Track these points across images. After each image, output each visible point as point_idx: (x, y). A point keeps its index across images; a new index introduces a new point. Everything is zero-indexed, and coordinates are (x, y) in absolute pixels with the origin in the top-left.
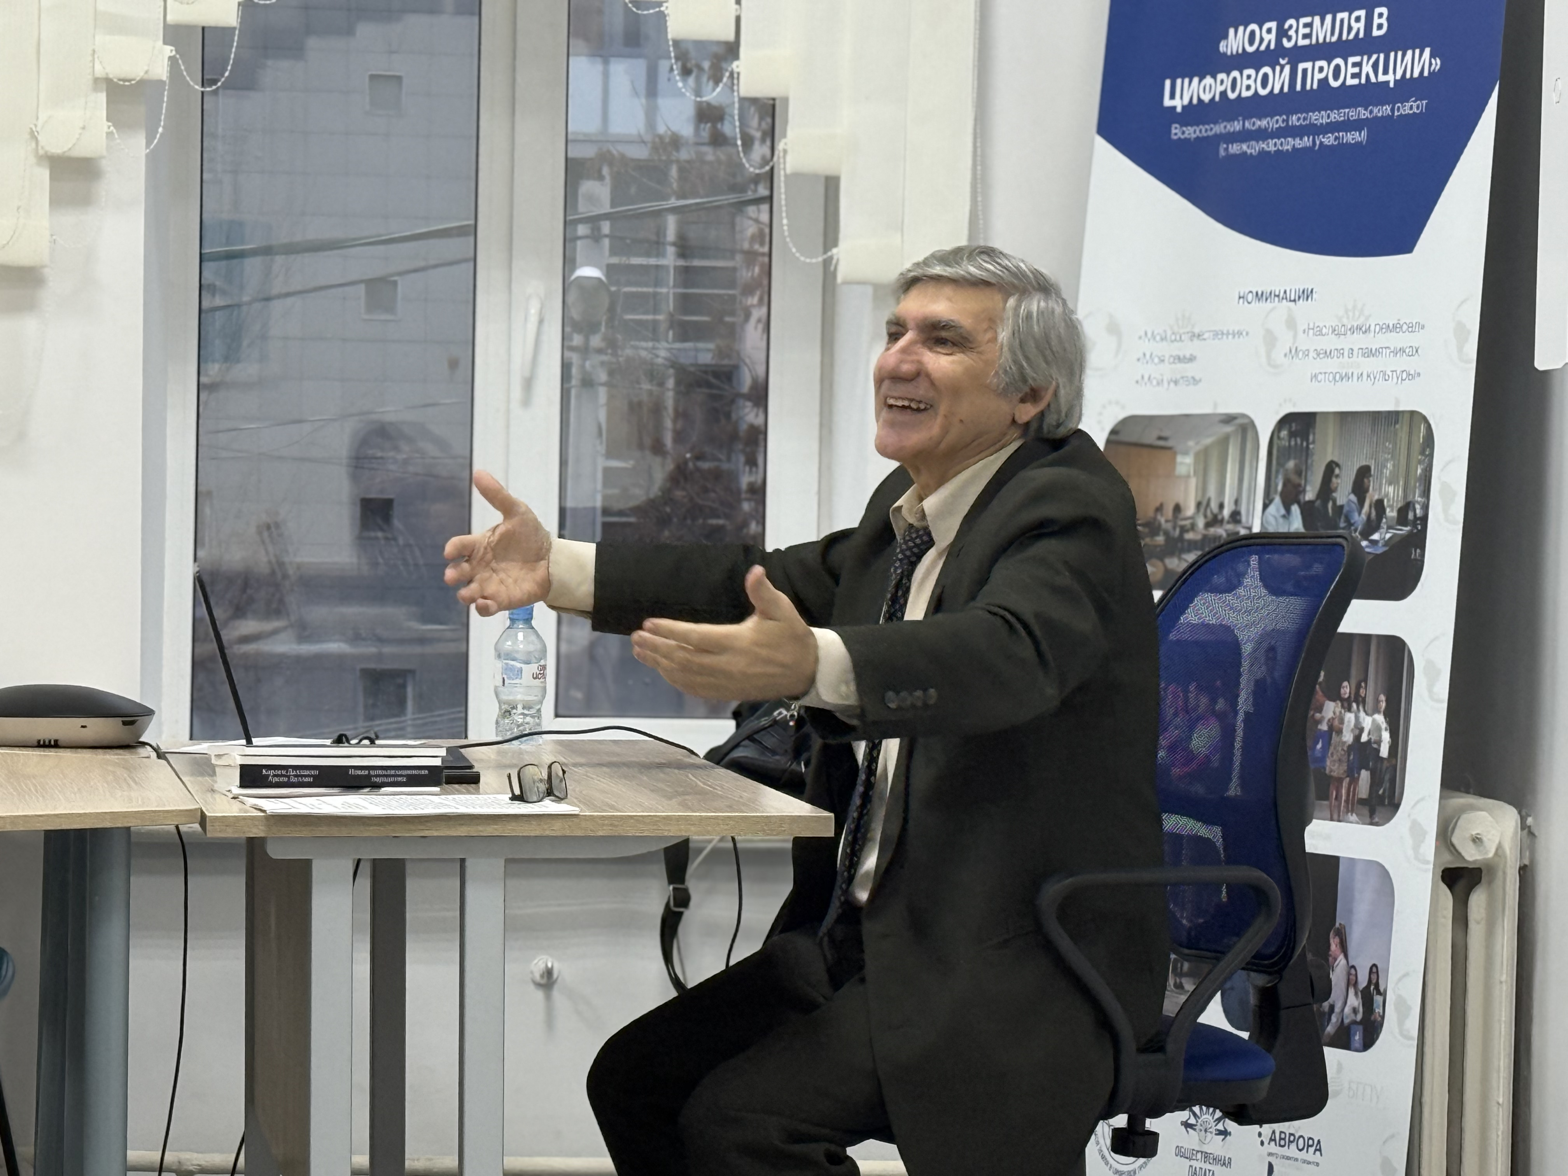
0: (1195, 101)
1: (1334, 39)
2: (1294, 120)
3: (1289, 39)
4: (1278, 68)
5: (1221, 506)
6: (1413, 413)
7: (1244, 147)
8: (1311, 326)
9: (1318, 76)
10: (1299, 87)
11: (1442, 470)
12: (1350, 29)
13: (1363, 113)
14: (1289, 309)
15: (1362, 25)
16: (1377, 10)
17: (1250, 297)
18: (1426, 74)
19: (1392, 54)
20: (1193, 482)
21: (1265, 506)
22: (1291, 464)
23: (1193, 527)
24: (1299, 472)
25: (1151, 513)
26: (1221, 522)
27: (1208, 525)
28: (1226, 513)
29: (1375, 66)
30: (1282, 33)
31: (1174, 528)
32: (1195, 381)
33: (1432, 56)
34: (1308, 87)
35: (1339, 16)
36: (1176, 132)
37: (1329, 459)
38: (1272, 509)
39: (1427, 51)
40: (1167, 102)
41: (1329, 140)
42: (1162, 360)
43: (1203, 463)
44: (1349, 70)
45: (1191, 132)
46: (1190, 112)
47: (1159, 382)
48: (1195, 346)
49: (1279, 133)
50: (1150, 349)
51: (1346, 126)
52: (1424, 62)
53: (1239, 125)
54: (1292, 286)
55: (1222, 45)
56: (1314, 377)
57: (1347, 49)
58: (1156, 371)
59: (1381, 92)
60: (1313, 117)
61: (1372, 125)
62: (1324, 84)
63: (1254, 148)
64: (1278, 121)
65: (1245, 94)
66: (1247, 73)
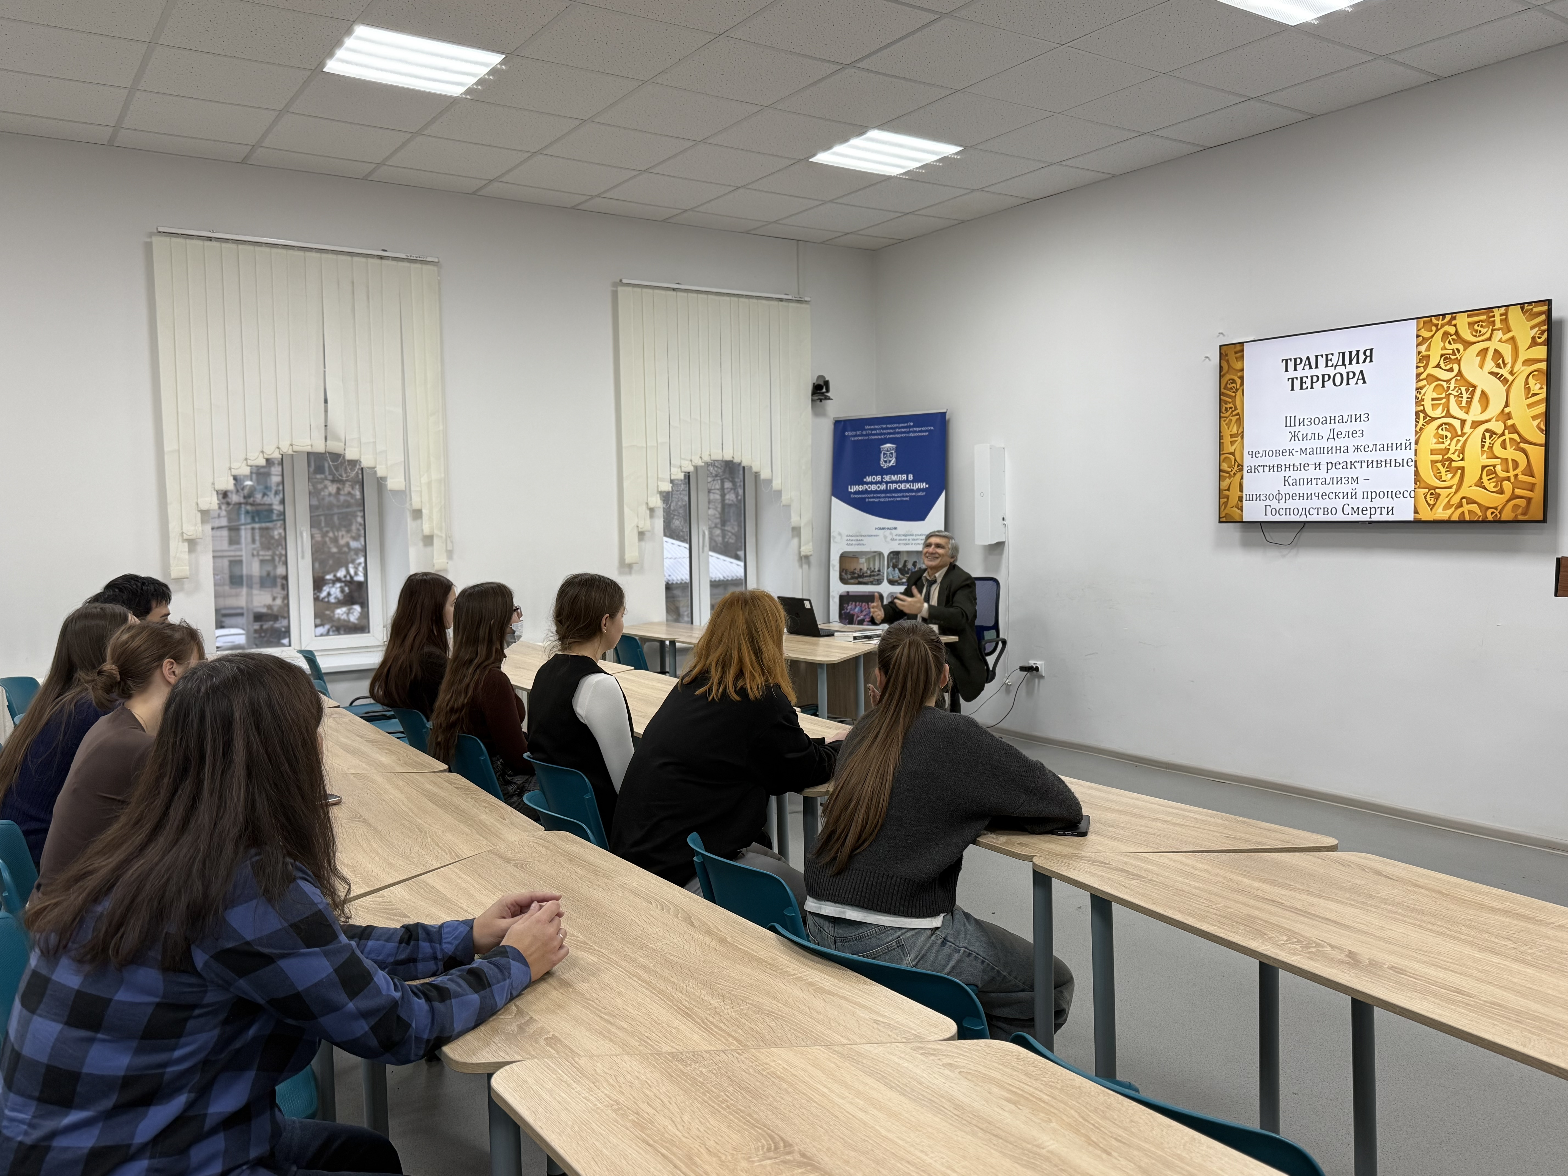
0: (857, 490)
1: (898, 480)
2: (888, 495)
3: (885, 479)
4: (882, 485)
5: (875, 569)
7: (874, 500)
8: (897, 534)
9: (894, 487)
10: (889, 489)
12: (902, 478)
13: (907, 494)
14: (890, 531)
15: (906, 477)
16: (909, 475)
17: (878, 529)
18: (925, 487)
19: (915, 483)
21: (887, 569)
22: (894, 561)
23: (867, 573)
24: (897, 562)
26: (875, 572)
27: (871, 572)
29: (910, 485)
30: (882, 478)
31: (861, 573)
32: (864, 545)
33: (926, 484)
34: (892, 489)
35: (899, 475)
36: (852, 496)
37: (905, 559)
40: (850, 490)
41: (898, 499)
42: (852, 540)
43: (868, 560)
44: (902, 486)
45: (857, 496)
46: (856, 493)
47: (852, 545)
48: (863, 538)
49: (884, 497)
50: (849, 538)
51: (903, 497)
52: (923, 485)
53: (871, 495)
54: (891, 526)
55: (865, 480)
56: (899, 544)
57: (901, 482)
58: (851, 542)
59: (912, 491)
60: (893, 495)
61: (910, 497)
62: (896, 488)
63: (877, 500)
64: (883, 495)
65: (873, 489)
66: (873, 485)
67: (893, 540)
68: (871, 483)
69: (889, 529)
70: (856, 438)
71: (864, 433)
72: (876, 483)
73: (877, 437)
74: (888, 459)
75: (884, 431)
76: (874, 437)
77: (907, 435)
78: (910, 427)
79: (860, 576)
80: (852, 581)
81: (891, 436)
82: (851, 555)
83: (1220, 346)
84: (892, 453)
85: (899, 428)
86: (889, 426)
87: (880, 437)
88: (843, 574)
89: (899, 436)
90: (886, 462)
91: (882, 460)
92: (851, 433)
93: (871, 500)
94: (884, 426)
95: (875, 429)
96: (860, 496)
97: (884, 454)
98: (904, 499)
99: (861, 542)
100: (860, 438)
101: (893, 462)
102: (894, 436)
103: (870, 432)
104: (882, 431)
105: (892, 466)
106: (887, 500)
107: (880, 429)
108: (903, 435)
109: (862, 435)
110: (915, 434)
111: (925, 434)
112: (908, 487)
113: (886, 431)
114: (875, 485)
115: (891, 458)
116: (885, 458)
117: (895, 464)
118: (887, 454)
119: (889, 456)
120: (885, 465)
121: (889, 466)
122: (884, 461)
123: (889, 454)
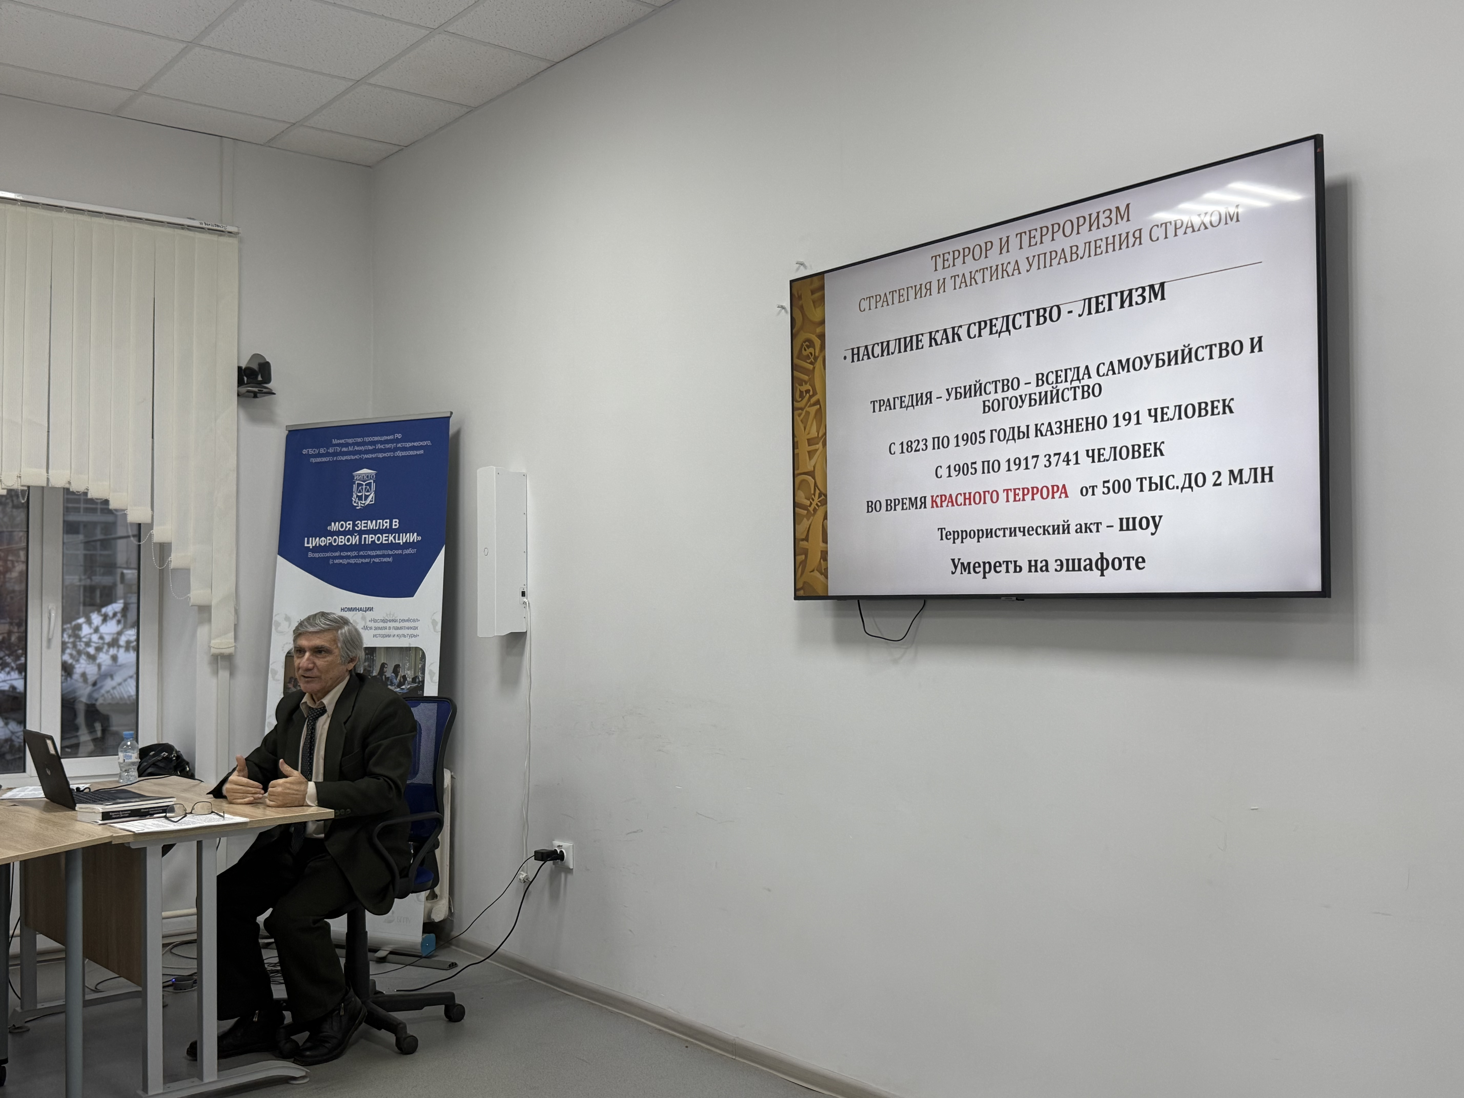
0: (318, 545)
1: (377, 528)
2: (361, 553)
3: (358, 527)
4: (354, 536)
6: (416, 647)
7: (341, 561)
8: (373, 619)
9: (370, 540)
10: (363, 543)
11: (430, 666)
12: (383, 525)
13: (390, 552)
14: (363, 614)
15: (388, 524)
16: (394, 520)
17: (346, 610)
18: (415, 541)
19: (401, 534)
22: (366, 664)
24: (370, 666)
29: (394, 538)
30: (354, 525)
33: (418, 536)
34: (367, 543)
35: (378, 521)
36: (310, 555)
37: (383, 662)
39: (415, 534)
40: (306, 545)
41: (377, 560)
44: (383, 539)
45: (317, 555)
46: (317, 549)
49: (355, 557)
51: (384, 556)
52: (413, 537)
53: (337, 554)
54: (363, 606)
55: (329, 528)
56: (375, 636)
57: (382, 531)
59: (397, 546)
60: (370, 553)
61: (393, 556)
62: (373, 542)
63: (345, 561)
64: (355, 553)
65: (340, 544)
66: (340, 537)
68: (338, 533)
69: (361, 610)
70: (319, 460)
71: (331, 450)
72: (345, 533)
73: (348, 458)
74: (364, 493)
75: (359, 448)
76: (344, 458)
77: (392, 454)
78: (397, 441)
81: (370, 456)
83: (792, 282)
84: (369, 484)
85: (382, 443)
86: (367, 439)
87: (353, 457)
89: (380, 455)
90: (360, 498)
91: (355, 496)
92: (311, 451)
93: (336, 561)
94: (359, 440)
95: (347, 445)
96: (321, 555)
97: (359, 485)
98: (385, 560)
100: (324, 459)
101: (371, 498)
102: (374, 456)
103: (339, 449)
104: (357, 448)
105: (368, 504)
106: (359, 561)
107: (353, 444)
108: (386, 455)
109: (328, 454)
110: (404, 453)
111: (418, 453)
112: (391, 540)
113: (362, 448)
114: (343, 537)
115: (368, 491)
116: (360, 492)
117: (373, 502)
118: (362, 485)
119: (366, 488)
120: (359, 504)
121: (364, 504)
122: (357, 496)
123: (366, 485)
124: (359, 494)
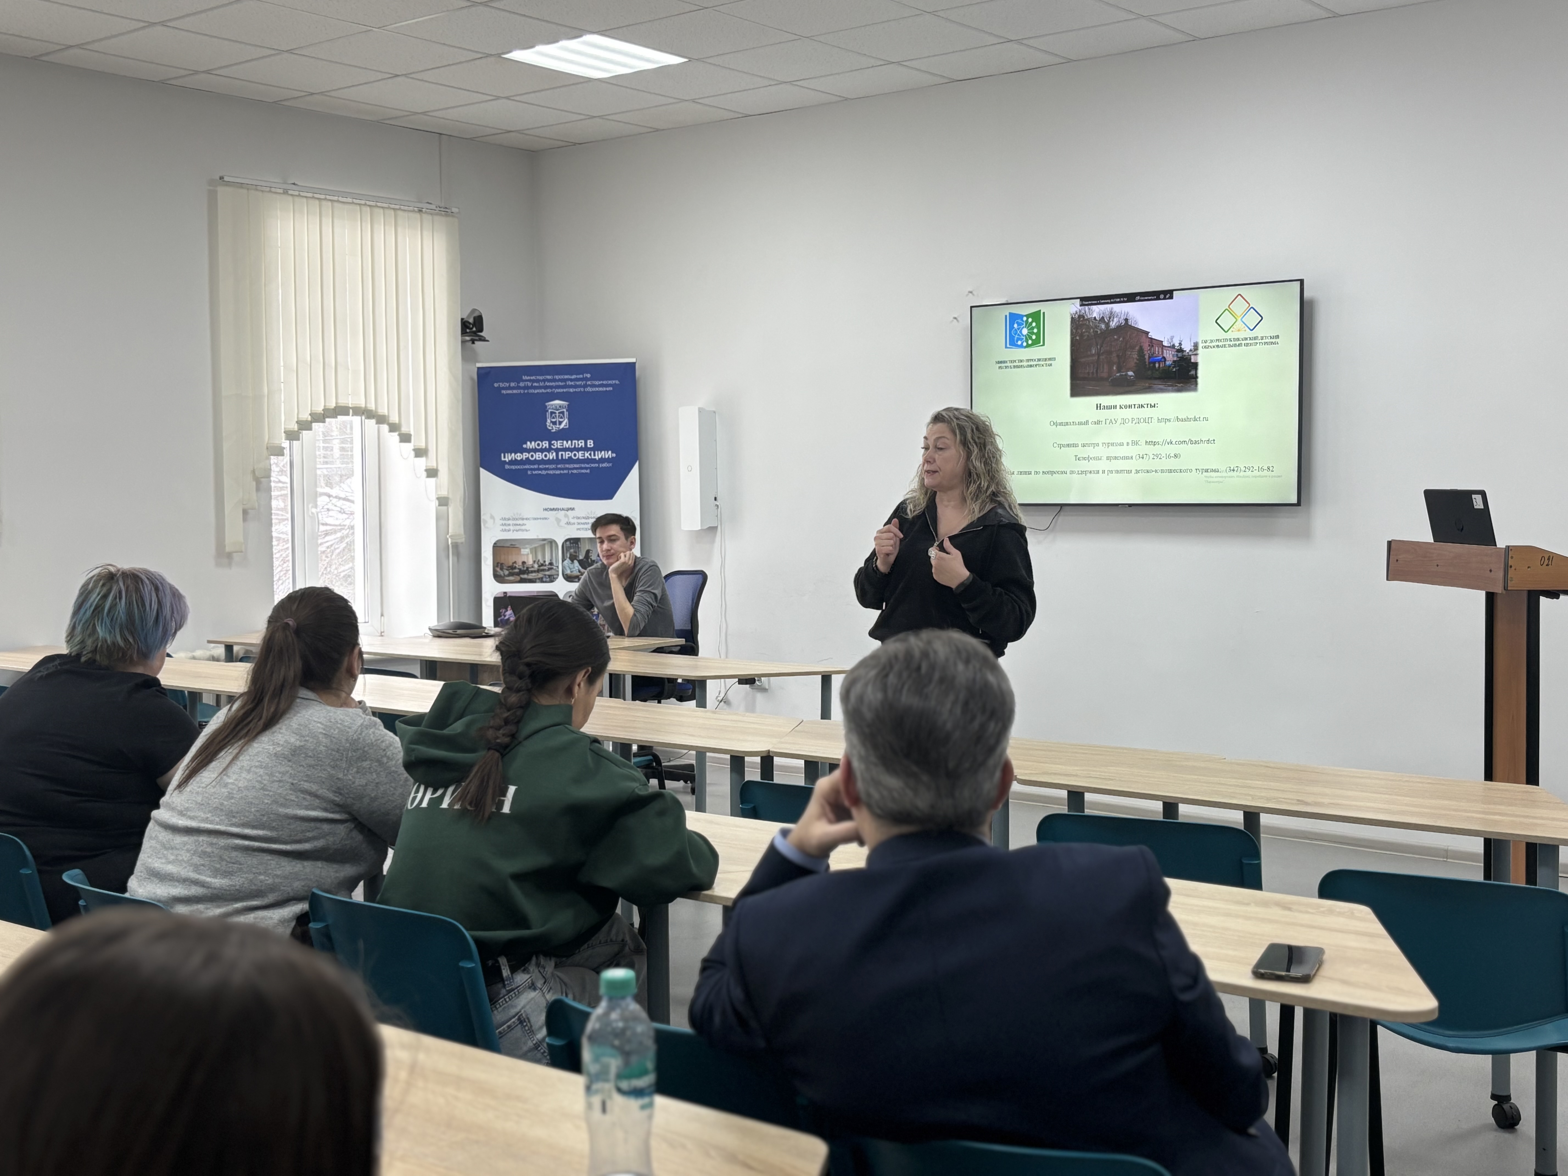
0: (514, 459)
1: (573, 447)
2: (559, 466)
3: (554, 446)
4: (551, 453)
5: (545, 562)
7: (540, 472)
8: (575, 517)
9: (567, 456)
10: (560, 458)
12: (578, 445)
13: (587, 466)
14: (565, 512)
15: (583, 444)
16: (588, 441)
17: (548, 509)
18: (610, 457)
19: (596, 452)
20: (530, 556)
21: (563, 561)
22: (572, 550)
23: (533, 567)
24: (575, 552)
25: (511, 564)
26: (546, 565)
27: (539, 566)
28: (547, 563)
29: (590, 454)
30: (550, 444)
31: (524, 567)
32: (527, 531)
33: (612, 453)
34: (564, 458)
35: (574, 442)
36: (507, 467)
37: (587, 548)
38: (566, 562)
40: (503, 459)
41: (575, 471)
42: (509, 525)
43: (534, 551)
44: (580, 455)
45: (513, 467)
46: (512, 462)
47: (509, 531)
48: (525, 522)
49: (553, 469)
50: (504, 522)
51: (581, 468)
52: (609, 454)
53: (536, 466)
54: (565, 507)
55: (524, 446)
56: (578, 529)
57: (578, 450)
58: (507, 528)
59: (594, 461)
60: (567, 466)
61: (591, 468)
62: (570, 458)
63: (544, 472)
64: (554, 466)
65: (537, 459)
66: (537, 453)
67: (568, 523)
68: (535, 450)
69: (563, 509)
70: (510, 392)
71: (522, 384)
72: (542, 451)
73: (539, 391)
74: (558, 420)
75: (551, 384)
76: (536, 391)
77: (582, 389)
78: (586, 379)
79: (522, 572)
80: (511, 578)
81: (561, 390)
82: (508, 545)
84: (563, 413)
85: (571, 380)
86: (557, 377)
87: (544, 391)
88: (498, 569)
89: (571, 390)
90: (554, 423)
91: (549, 421)
92: (502, 385)
94: (549, 377)
95: (538, 381)
96: (519, 467)
97: (552, 413)
98: (583, 471)
99: (523, 527)
100: (515, 391)
101: (565, 423)
102: (565, 390)
103: (530, 384)
104: (548, 384)
105: (563, 428)
106: (558, 472)
107: (544, 381)
108: (577, 390)
109: (518, 388)
110: (594, 389)
111: (608, 389)
112: (588, 457)
113: (553, 384)
114: (540, 454)
115: (561, 418)
116: (554, 418)
117: (567, 427)
118: (555, 413)
119: (559, 416)
120: (554, 429)
121: (559, 428)
122: (551, 422)
123: (559, 413)
124: (554, 420)
